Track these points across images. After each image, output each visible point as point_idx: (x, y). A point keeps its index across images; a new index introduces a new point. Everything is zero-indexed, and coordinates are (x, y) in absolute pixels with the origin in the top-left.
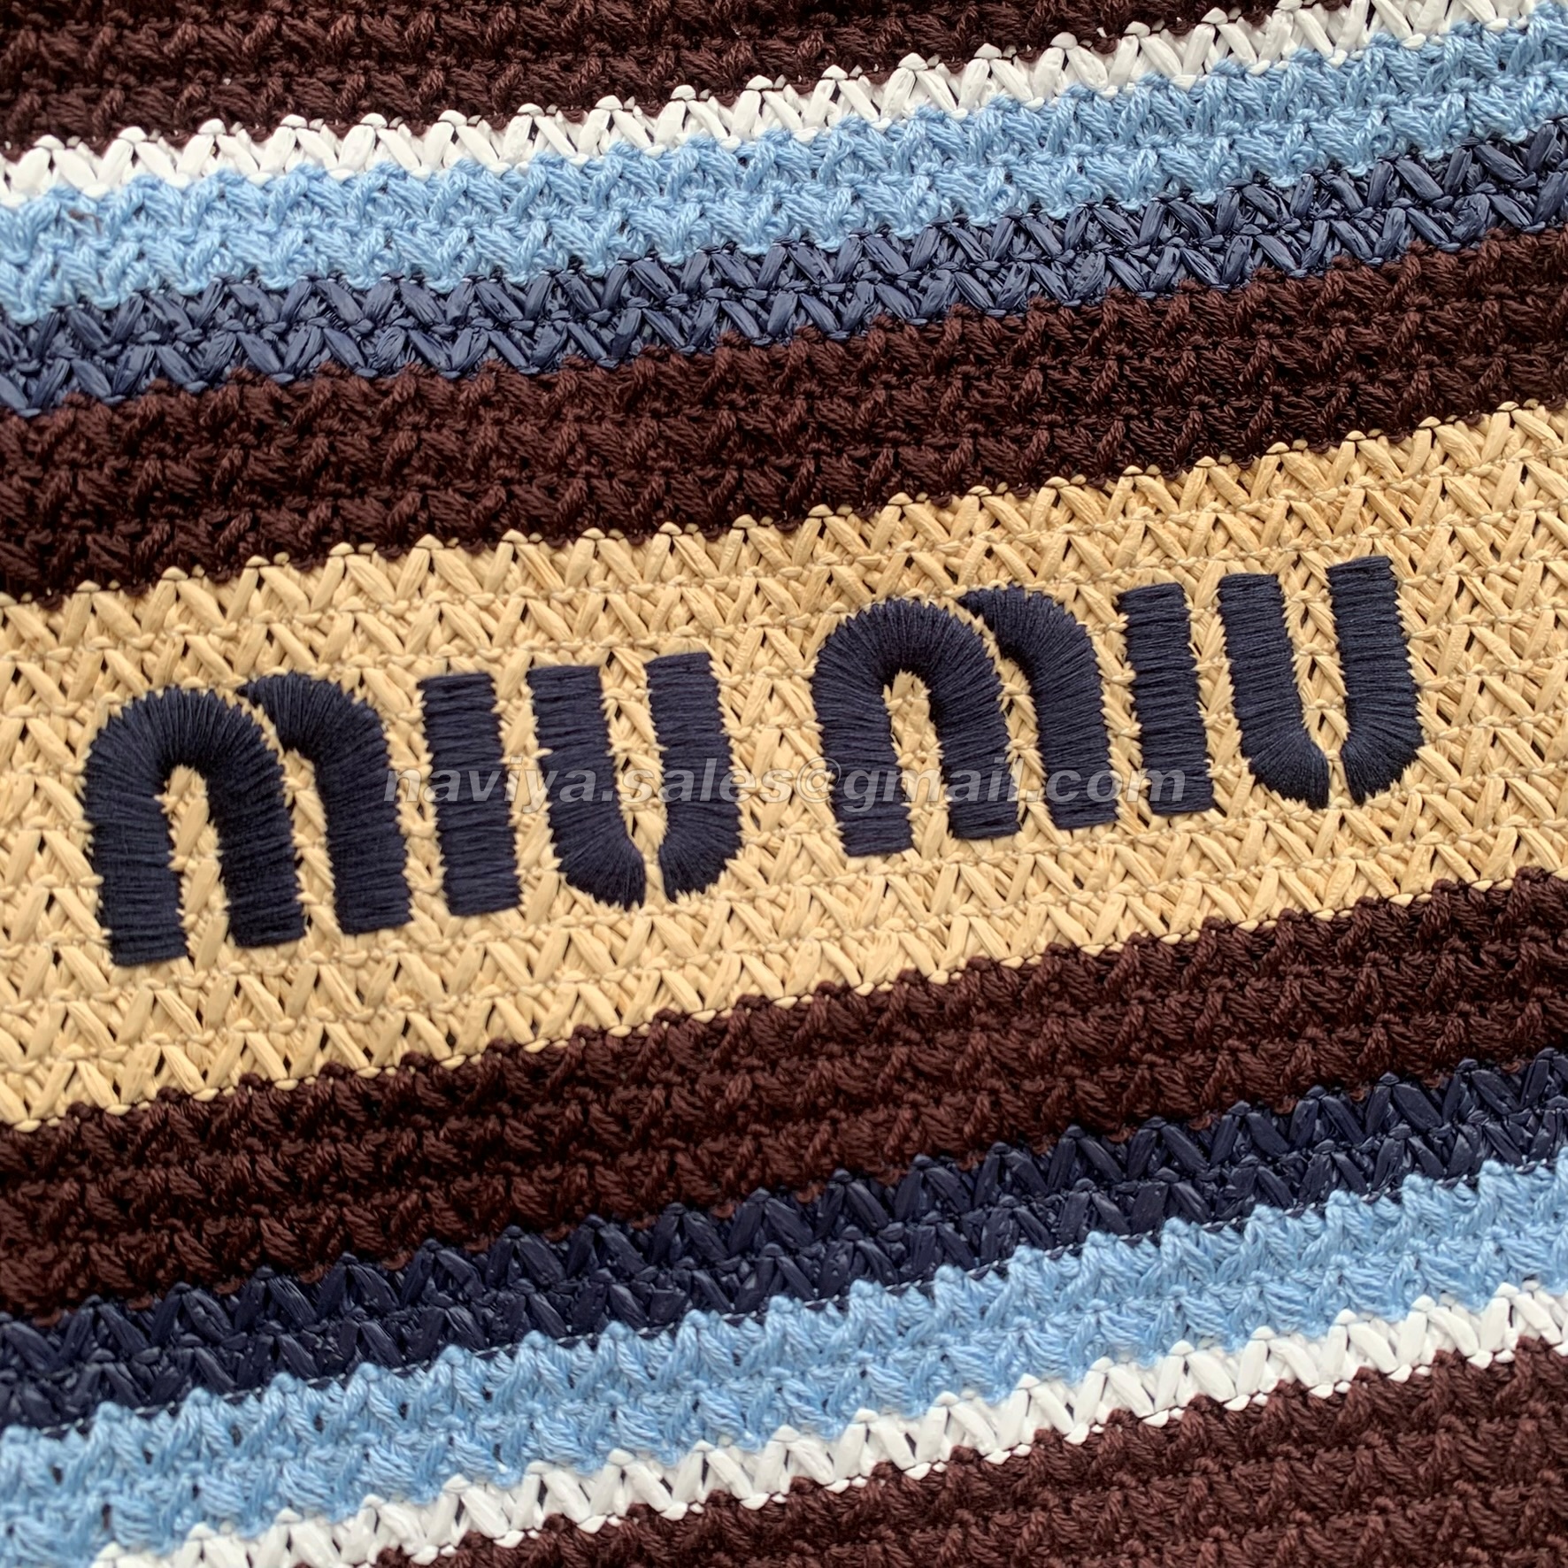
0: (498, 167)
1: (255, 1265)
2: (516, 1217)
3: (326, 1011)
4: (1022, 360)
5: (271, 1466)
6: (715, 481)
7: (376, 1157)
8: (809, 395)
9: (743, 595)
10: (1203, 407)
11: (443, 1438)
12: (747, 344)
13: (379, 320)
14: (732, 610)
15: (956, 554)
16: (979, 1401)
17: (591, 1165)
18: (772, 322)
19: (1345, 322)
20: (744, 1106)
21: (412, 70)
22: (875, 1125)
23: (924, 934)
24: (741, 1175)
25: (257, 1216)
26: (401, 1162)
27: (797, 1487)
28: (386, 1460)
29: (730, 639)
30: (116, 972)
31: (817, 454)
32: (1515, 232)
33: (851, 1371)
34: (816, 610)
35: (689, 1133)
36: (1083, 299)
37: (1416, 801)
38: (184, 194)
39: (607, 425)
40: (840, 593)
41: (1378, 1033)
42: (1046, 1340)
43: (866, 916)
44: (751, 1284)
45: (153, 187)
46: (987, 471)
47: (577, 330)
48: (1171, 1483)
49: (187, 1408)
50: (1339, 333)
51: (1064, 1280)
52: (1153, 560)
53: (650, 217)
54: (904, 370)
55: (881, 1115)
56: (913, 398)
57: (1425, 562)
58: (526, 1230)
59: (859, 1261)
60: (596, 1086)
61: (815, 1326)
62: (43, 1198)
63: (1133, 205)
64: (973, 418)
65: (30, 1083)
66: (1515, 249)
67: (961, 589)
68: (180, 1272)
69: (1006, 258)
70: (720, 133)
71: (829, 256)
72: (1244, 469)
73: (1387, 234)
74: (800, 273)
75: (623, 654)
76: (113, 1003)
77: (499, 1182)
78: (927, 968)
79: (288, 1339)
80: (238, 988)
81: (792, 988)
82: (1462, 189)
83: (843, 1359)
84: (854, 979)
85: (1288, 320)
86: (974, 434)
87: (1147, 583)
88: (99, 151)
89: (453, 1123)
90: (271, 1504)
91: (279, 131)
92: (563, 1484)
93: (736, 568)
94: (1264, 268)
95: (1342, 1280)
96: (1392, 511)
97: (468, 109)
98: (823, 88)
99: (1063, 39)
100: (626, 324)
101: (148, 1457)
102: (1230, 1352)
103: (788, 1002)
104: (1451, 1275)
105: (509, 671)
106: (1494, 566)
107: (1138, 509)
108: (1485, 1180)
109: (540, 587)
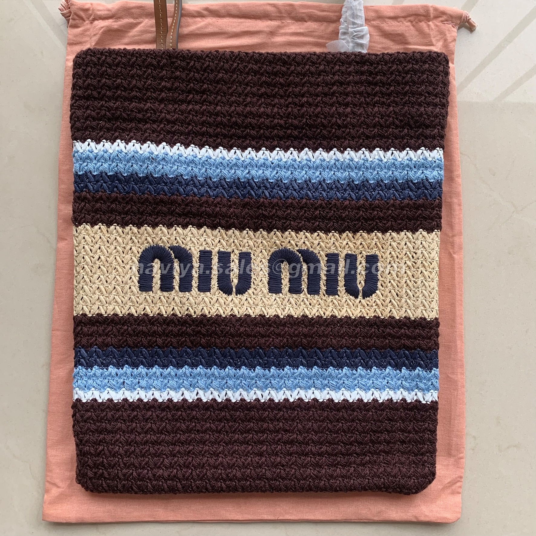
0: (228, 159)
1: (155, 346)
2: (201, 345)
3: (174, 304)
4: (316, 209)
5: (152, 380)
6: (257, 222)
7: (179, 331)
8: (276, 209)
9: (259, 243)
10: (348, 222)
11: (182, 381)
12: (267, 198)
13: (202, 186)
14: (256, 245)
15: (298, 242)
16: (275, 391)
17: (215, 338)
18: (272, 195)
19: (377, 211)
20: (243, 333)
21: (215, 139)
22: (265, 340)
23: (280, 309)
24: (241, 345)
25: (157, 338)
26: (183, 332)
27: (241, 400)
28: (172, 383)
30: (140, 292)
31: (276, 220)
32: (412, 199)
33: (254, 381)
34: (271, 248)
35: (233, 336)
36: (329, 199)
37: (374, 300)
38: (171, 157)
39: (239, 210)
40: (276, 245)
41: (358, 340)
42: (289, 383)
43: (270, 304)
44: (239, 363)
45: (167, 155)
46: (306, 228)
47: (237, 191)
48: (306, 412)
49: (139, 368)
50: (376, 212)
51: (294, 373)
52: (334, 249)
53: (254, 172)
54: (294, 208)
55: (267, 339)
56: (295, 213)
57: (384, 257)
58: (202, 348)
59: (258, 363)
60: (218, 325)
61: (249, 373)
62: (120, 328)
63: (342, 182)
64: (305, 218)
65: (122, 308)
66: (411, 203)
67: (298, 248)
68: (142, 345)
69: (317, 189)
70: (269, 157)
71: (284, 184)
72: (354, 234)
73: (389, 195)
74: (279, 186)
75: (235, 251)
76: (138, 297)
77: (199, 339)
78: (280, 315)
79: (158, 360)
80: (160, 298)
82: (404, 189)
83: (253, 379)
84: (266, 314)
85: (366, 209)
86: (305, 221)
87: (332, 252)
88: (158, 146)
89: (193, 327)
90: (151, 387)
91: (190, 147)
92: (201, 393)
93: (258, 238)
94: (364, 198)
95: (344, 383)
96: (380, 246)
97: (224, 147)
98: (289, 152)
99: (335, 149)
100: (245, 191)
101: (132, 375)
102: (321, 392)
103: (254, 316)
104: (364, 385)
105: (215, 251)
106: (397, 260)
107: (333, 239)
108: (373, 370)
109: (222, 237)
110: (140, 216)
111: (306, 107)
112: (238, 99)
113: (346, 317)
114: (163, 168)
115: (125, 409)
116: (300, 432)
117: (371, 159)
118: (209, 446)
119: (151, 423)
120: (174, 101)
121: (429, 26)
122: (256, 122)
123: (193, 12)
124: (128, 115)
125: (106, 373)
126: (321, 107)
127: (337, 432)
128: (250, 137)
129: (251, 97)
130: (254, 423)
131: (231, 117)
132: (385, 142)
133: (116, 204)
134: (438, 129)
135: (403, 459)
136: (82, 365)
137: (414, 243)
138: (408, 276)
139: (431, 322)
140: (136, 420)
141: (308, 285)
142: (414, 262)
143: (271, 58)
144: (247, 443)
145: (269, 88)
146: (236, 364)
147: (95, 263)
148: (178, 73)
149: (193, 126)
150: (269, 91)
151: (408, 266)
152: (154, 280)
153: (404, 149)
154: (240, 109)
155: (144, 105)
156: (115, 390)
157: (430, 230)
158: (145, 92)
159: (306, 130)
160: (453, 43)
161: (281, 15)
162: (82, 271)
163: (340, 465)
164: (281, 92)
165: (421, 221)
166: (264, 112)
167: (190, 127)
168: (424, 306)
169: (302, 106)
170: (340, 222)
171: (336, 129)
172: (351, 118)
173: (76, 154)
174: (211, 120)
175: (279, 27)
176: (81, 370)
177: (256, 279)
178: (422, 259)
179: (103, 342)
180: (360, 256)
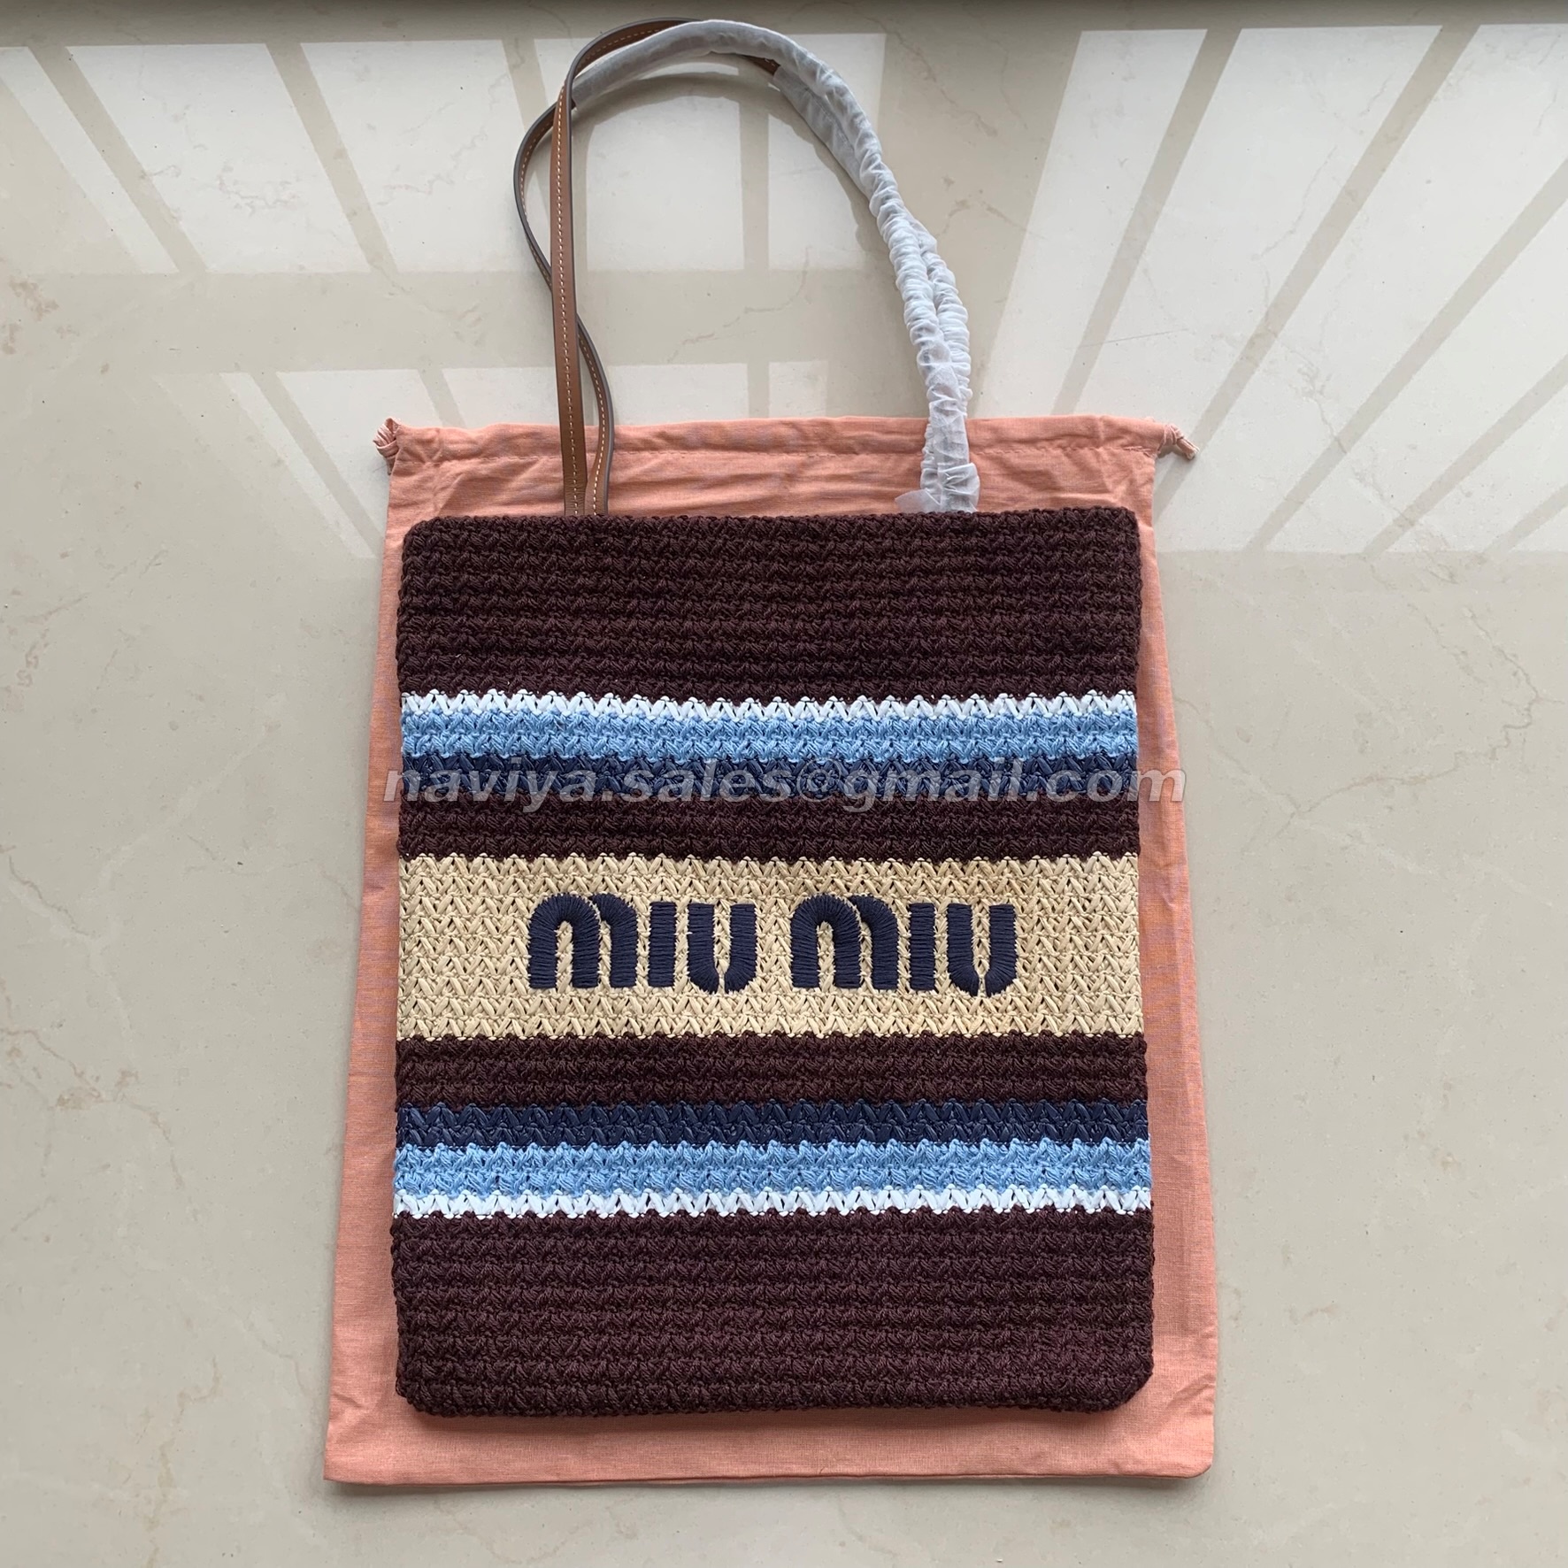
0: (706, 719)
1: (561, 1101)
2: (655, 1097)
3: (601, 1014)
5: (555, 1174)
6: (767, 843)
7: (609, 1068)
8: (805, 817)
9: (770, 886)
10: (950, 840)
11: (616, 1174)
14: (766, 890)
15: (850, 881)
17: (684, 1082)
19: (1008, 816)
20: (741, 1070)
21: (681, 682)
22: (788, 1085)
23: (817, 1019)
24: (736, 1095)
25: (565, 1084)
26: (618, 1072)
27: (739, 1211)
28: (597, 1178)
29: (764, 901)
30: (531, 990)
31: (805, 839)
33: (765, 1172)
34: (797, 894)
35: (720, 1077)
37: (1009, 999)
38: (596, 719)
39: (730, 819)
40: (806, 889)
42: (839, 1175)
43: (796, 1009)
44: (734, 1134)
45: (587, 716)
46: (866, 853)
48: (875, 1236)
49: (529, 1148)
50: (1005, 819)
52: (924, 893)
53: (758, 745)
55: (790, 1082)
57: (1027, 910)
58: (658, 1103)
59: (774, 1133)
60: (690, 1054)
61: (754, 1153)
62: (491, 1065)
63: (936, 761)
64: (864, 832)
65: (495, 1024)
67: (850, 894)
68: (534, 1099)
70: (788, 715)
72: (964, 865)
75: (724, 902)
76: (527, 1001)
77: (651, 1084)
78: (816, 1032)
79: (568, 1130)
80: (571, 1001)
81: (764, 1031)
83: (763, 1167)
84: (788, 1031)
85: (985, 812)
86: (863, 839)
87: (920, 902)
88: (569, 699)
89: (638, 1060)
90: (554, 1187)
91: (632, 700)
92: (656, 1197)
93: (769, 875)
96: (1018, 888)
97: (699, 698)
98: (828, 704)
99: (919, 697)
101: (514, 1163)
102: (906, 1192)
103: (762, 1035)
104: (994, 1177)
105: (682, 904)
106: (1052, 915)
107: (921, 874)
109: (697, 875)
110: (533, 837)
111: (859, 618)
112: (726, 606)
113: (954, 1034)
114: (579, 741)
115: (501, 1234)
116: (863, 1279)
117: (992, 715)
118: (673, 1310)
119: (554, 1262)
120: (602, 613)
121: (1097, 455)
122: (761, 648)
123: (636, 441)
124: (511, 641)
125: (462, 1159)
126: (889, 617)
127: (941, 1279)
128: (750, 677)
129: (750, 602)
130: (766, 1260)
131: (713, 640)
132: (1019, 682)
133: (486, 814)
134: (1121, 654)
135: (1082, 1336)
136: (413, 1142)
137: (1086, 879)
138: (1076, 947)
139: (1126, 1041)
140: (523, 1256)
141: (873, 970)
142: (1087, 918)
143: (787, 527)
144: (754, 1304)
145: (786, 584)
146: (726, 1135)
147: (443, 933)
148: (608, 560)
149: (637, 659)
150: (785, 589)
151: (1075, 927)
153: (1056, 695)
154: (729, 625)
155: (543, 621)
156: (480, 1193)
157: (1116, 854)
158: (544, 597)
159: (861, 661)
160: (1148, 486)
161: (807, 443)
162: (416, 949)
163: (950, 1348)
164: (810, 590)
165: (1097, 835)
166: (777, 629)
167: (633, 662)
168: (1111, 1007)
169: (852, 615)
170: (933, 839)
171: (919, 658)
172: (947, 637)
173: (408, 719)
174: (673, 647)
175: (804, 465)
176: (411, 1152)
177: (767, 959)
178: (1103, 912)
179: (455, 1095)
180: (978, 908)
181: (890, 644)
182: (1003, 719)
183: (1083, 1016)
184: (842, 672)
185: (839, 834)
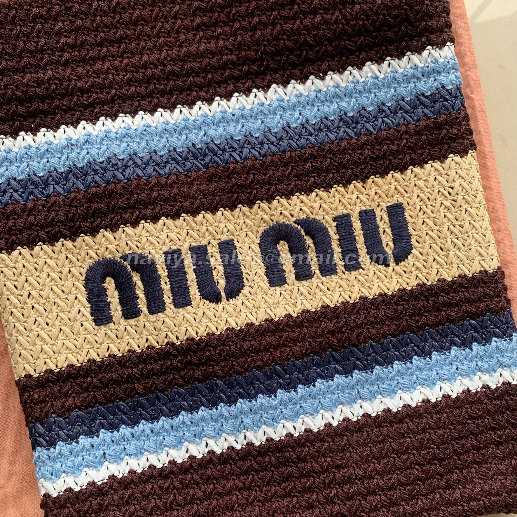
0: (173, 122)
1: (134, 395)
2: (196, 379)
3: (147, 333)
4: (306, 161)
5: (142, 442)
6: (232, 196)
7: (161, 367)
8: (253, 174)
9: (241, 224)
10: (352, 169)
11: (182, 433)
12: (237, 162)
13: (147, 164)
14: (238, 228)
15: (293, 210)
16: (310, 417)
17: (213, 366)
18: (243, 156)
19: (387, 144)
20: (249, 349)
21: (150, 99)
22: (281, 352)
23: (290, 305)
24: (249, 366)
25: (134, 383)
26: (167, 368)
27: (267, 440)
28: (169, 439)
29: (238, 235)
30: (96, 327)
31: (257, 188)
32: (429, 118)
33: (278, 411)
34: (259, 227)
35: (235, 357)
36: (321, 144)
37: (412, 264)
38: (97, 136)
39: (204, 185)
40: (265, 222)
41: (404, 322)
42: (326, 401)
43: (276, 301)
44: (253, 392)
45: (89, 136)
46: (299, 189)
47: (195, 162)
48: (358, 434)
49: (121, 430)
50: (386, 147)
51: (329, 387)
52: (342, 208)
53: (211, 132)
54: (277, 166)
55: (282, 350)
56: (279, 173)
57: (411, 203)
58: (199, 382)
59: (279, 385)
60: (213, 347)
61: (269, 401)
62: (83, 382)
63: (332, 118)
64: (295, 176)
65: (78, 355)
66: (429, 123)
67: (294, 219)
68: (117, 397)
69: (300, 135)
70: (227, 109)
71: (256, 138)
72: (364, 183)
73: (397, 121)
74: (249, 143)
75: (212, 241)
76: (96, 335)
77: (191, 371)
78: (292, 313)
79: (144, 412)
80: (126, 329)
81: (258, 320)
82: (415, 108)
83: (277, 409)
84: (274, 317)
85: (372, 145)
86: (295, 181)
87: (341, 214)
88: (76, 128)
89: (179, 358)
90: (143, 451)
91: (118, 118)
92: (211, 442)
93: (239, 218)
94: (366, 132)
95: (398, 383)
96: (403, 191)
97: (164, 108)
98: (252, 95)
99: (312, 77)
100: (207, 160)
101: (113, 441)
102: (372, 402)
103: (258, 324)
104: (426, 380)
105: (185, 248)
106: (429, 203)
107: (338, 196)
108: (433, 356)
109: (191, 227)
110: (71, 224)
111: (261, 29)
112: (168, 39)
113: (380, 294)
114: (88, 153)
115: (115, 490)
116: (356, 464)
117: (363, 79)
118: (239, 511)
119: (155, 499)
120: (84, 61)
122: (198, 64)
125: (78, 448)
126: (280, 24)
127: (406, 452)
128: (196, 87)
129: (184, 33)
130: (291, 467)
131: (165, 65)
132: (377, 52)
135: (503, 468)
136: (41, 445)
137: (446, 174)
138: (449, 220)
139: (494, 274)
140: (134, 500)
142: (453, 200)
144: (290, 495)
145: (205, 15)
146: (248, 394)
148: (79, 22)
149: (116, 89)
150: (206, 19)
151: (446, 207)
152: (112, 307)
153: (404, 55)
154: (173, 53)
156: (95, 467)
157: (463, 153)
159: (268, 61)
162: (11, 318)
163: (421, 495)
164: (223, 17)
165: (448, 143)
166: (207, 50)
167: (113, 91)
168: (480, 254)
169: (254, 29)
170: (341, 171)
171: (307, 50)
172: (324, 30)
174: (139, 76)
176: (41, 452)
177: (249, 273)
178: (463, 194)
179: (62, 407)
180: (379, 209)
181: (285, 44)
182: (371, 80)
183: (463, 264)
184: (257, 71)
185: (279, 180)
